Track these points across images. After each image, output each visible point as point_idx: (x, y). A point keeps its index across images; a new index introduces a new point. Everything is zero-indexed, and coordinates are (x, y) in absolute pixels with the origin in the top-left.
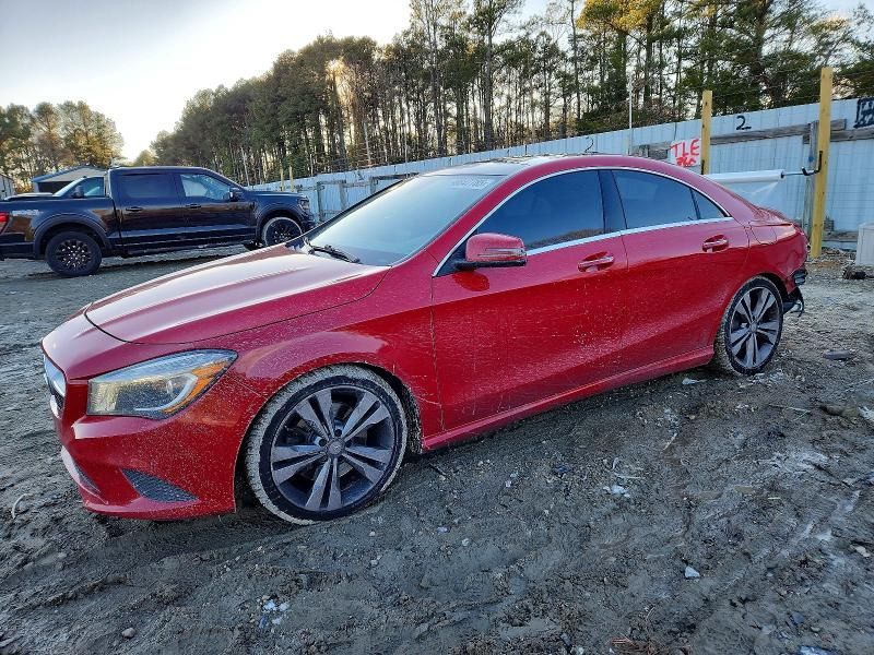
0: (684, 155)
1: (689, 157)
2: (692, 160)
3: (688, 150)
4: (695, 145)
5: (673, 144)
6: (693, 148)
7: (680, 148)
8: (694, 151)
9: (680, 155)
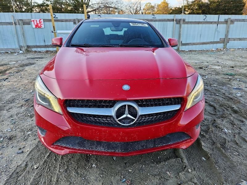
0: (37, 24)
1: (39, 25)
2: (40, 26)
3: (38, 22)
4: (41, 21)
5: (32, 20)
6: (40, 22)
7: (35, 22)
8: (41, 23)
9: (36, 24)
